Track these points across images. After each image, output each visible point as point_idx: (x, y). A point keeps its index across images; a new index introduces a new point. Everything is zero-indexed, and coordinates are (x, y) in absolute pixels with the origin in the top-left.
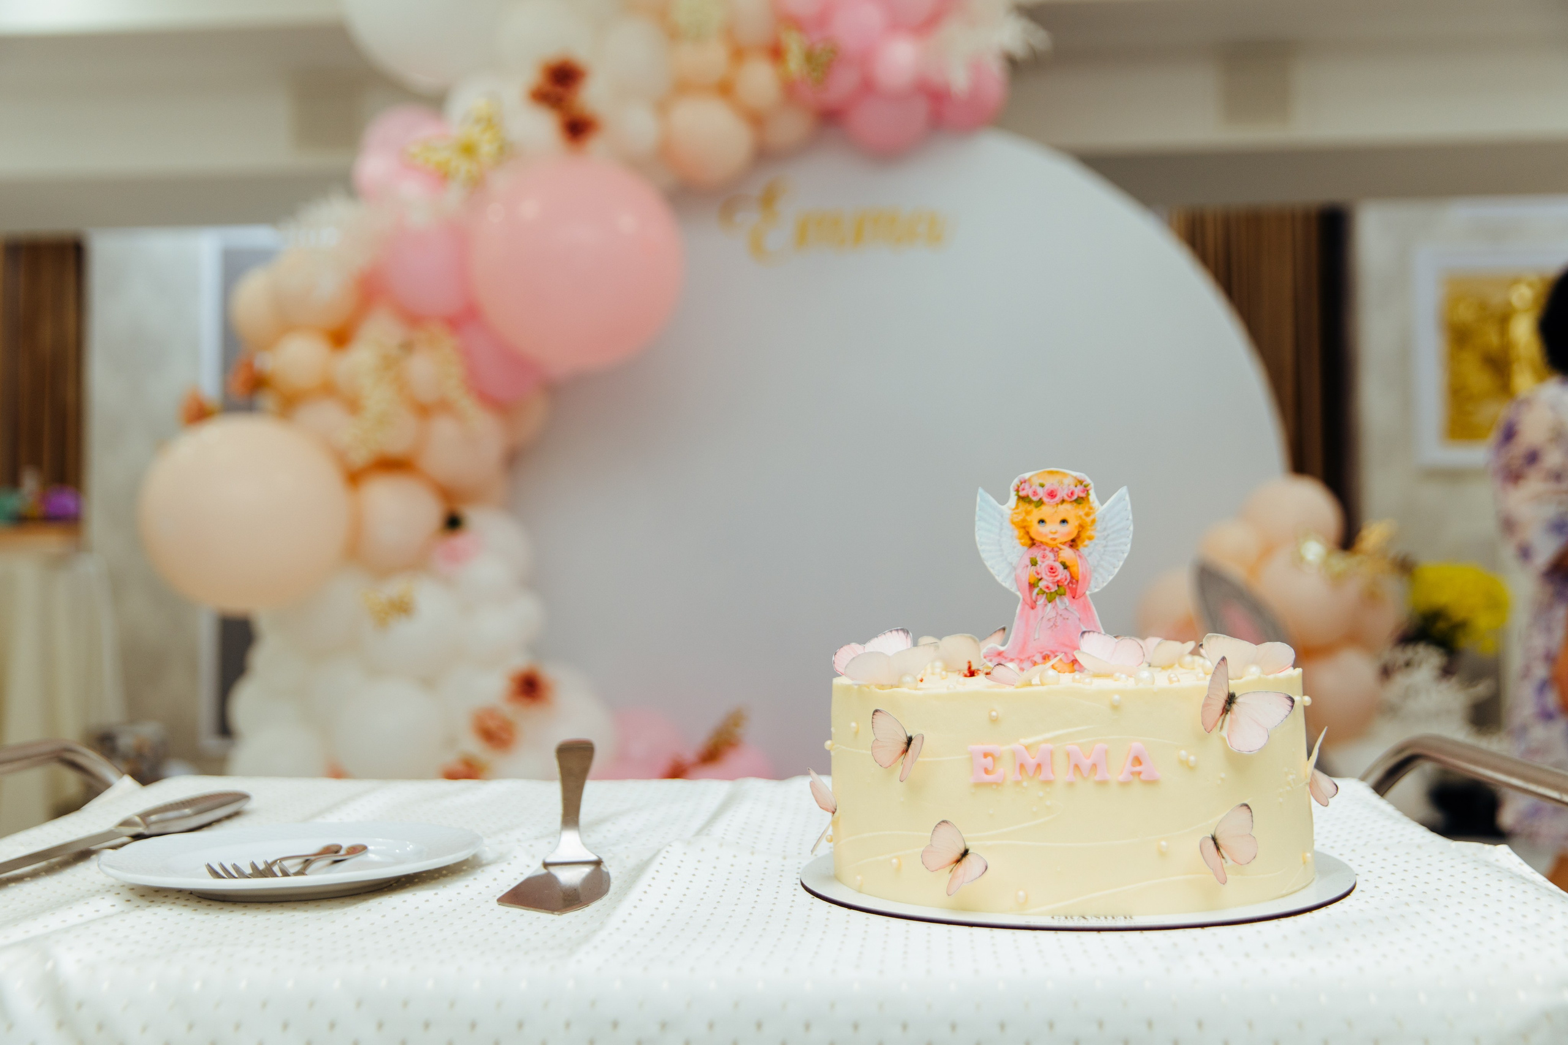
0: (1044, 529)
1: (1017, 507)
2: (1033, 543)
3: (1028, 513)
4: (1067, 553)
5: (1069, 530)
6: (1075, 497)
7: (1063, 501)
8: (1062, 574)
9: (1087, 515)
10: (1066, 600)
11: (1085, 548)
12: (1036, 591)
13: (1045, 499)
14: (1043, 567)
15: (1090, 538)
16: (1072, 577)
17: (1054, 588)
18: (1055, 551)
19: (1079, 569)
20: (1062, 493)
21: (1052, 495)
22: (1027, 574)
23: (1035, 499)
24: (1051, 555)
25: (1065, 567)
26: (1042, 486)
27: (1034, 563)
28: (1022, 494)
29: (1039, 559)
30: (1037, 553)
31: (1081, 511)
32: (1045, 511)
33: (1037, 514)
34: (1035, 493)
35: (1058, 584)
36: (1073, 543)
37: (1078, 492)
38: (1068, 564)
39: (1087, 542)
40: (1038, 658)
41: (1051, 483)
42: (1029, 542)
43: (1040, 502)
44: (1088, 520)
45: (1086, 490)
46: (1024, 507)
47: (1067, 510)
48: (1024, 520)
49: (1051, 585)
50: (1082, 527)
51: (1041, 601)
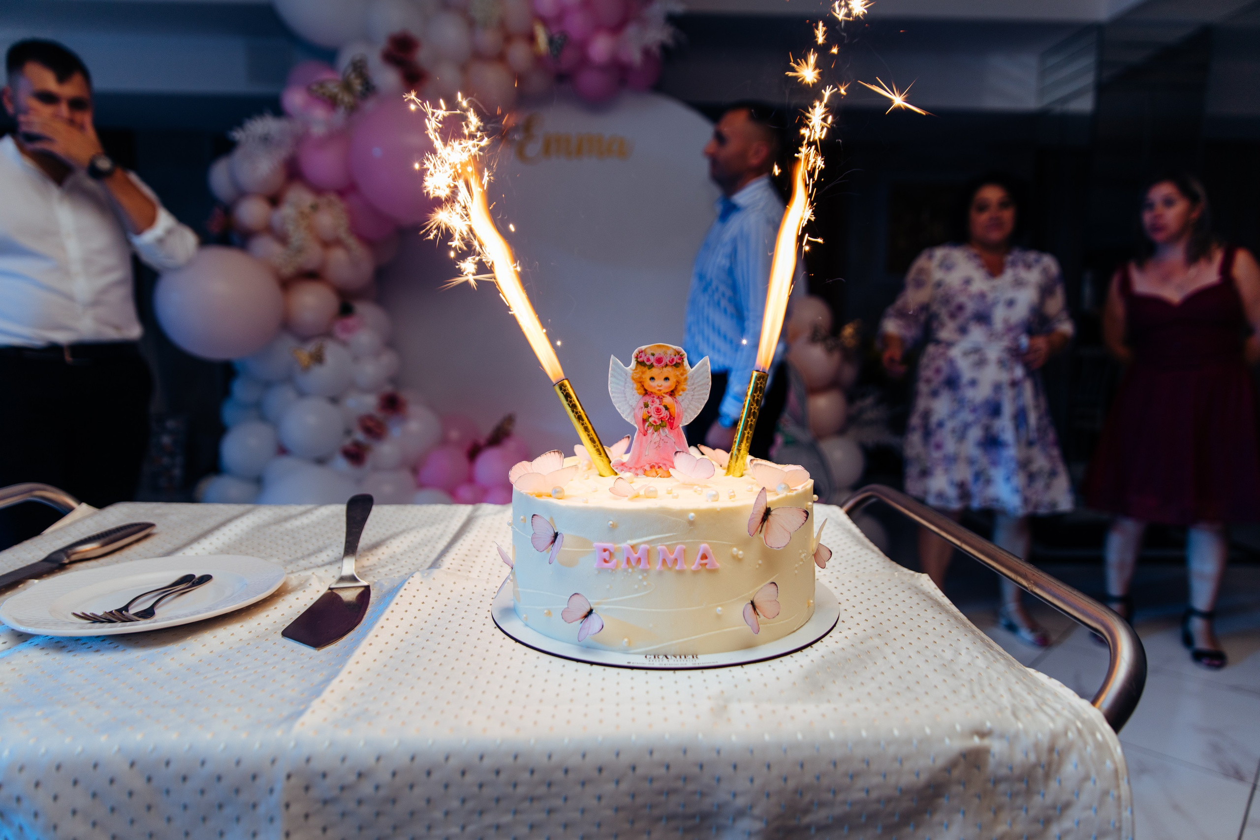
0: (654, 384)
1: (636, 369)
2: (646, 393)
3: (643, 373)
4: (668, 400)
5: (670, 384)
6: (675, 363)
7: (666, 365)
8: (664, 413)
9: (682, 374)
10: (667, 430)
11: (681, 396)
12: (647, 424)
13: (655, 364)
14: (652, 409)
15: (683, 390)
16: (671, 416)
17: (659, 422)
18: (660, 398)
19: (675, 410)
20: (666, 360)
21: (659, 360)
22: (642, 413)
23: (648, 363)
24: (657, 401)
25: (667, 408)
26: (653, 355)
27: (646, 406)
28: (639, 360)
29: (650, 403)
30: (649, 400)
31: (678, 372)
32: (655, 372)
33: (649, 373)
34: (648, 360)
35: (662, 419)
36: (672, 393)
37: (676, 359)
38: (668, 407)
39: (681, 393)
40: (647, 467)
41: (659, 353)
42: (644, 392)
43: (651, 366)
44: (683, 378)
45: (681, 358)
46: (641, 368)
47: (669, 371)
48: (640, 378)
49: (657, 420)
50: (678, 382)
51: (650, 431)
